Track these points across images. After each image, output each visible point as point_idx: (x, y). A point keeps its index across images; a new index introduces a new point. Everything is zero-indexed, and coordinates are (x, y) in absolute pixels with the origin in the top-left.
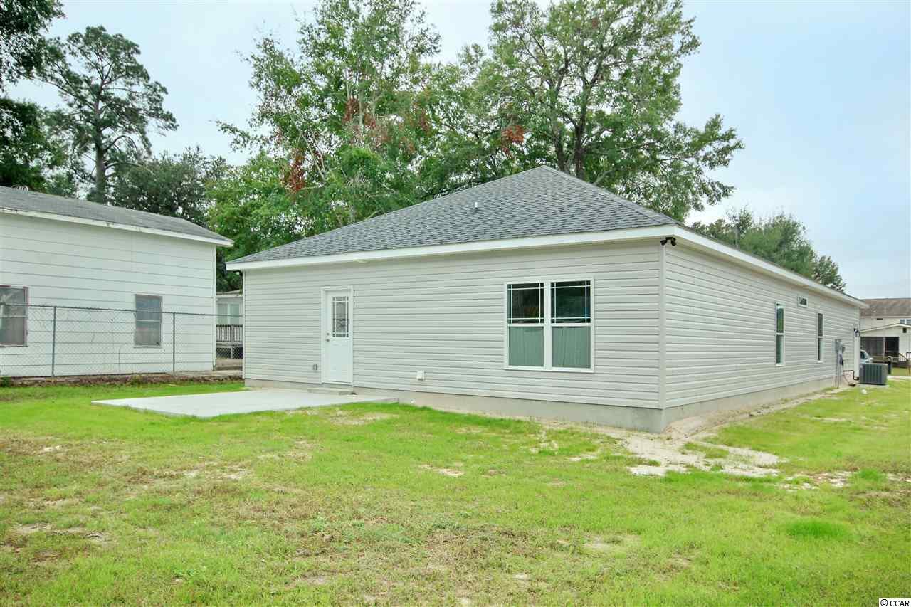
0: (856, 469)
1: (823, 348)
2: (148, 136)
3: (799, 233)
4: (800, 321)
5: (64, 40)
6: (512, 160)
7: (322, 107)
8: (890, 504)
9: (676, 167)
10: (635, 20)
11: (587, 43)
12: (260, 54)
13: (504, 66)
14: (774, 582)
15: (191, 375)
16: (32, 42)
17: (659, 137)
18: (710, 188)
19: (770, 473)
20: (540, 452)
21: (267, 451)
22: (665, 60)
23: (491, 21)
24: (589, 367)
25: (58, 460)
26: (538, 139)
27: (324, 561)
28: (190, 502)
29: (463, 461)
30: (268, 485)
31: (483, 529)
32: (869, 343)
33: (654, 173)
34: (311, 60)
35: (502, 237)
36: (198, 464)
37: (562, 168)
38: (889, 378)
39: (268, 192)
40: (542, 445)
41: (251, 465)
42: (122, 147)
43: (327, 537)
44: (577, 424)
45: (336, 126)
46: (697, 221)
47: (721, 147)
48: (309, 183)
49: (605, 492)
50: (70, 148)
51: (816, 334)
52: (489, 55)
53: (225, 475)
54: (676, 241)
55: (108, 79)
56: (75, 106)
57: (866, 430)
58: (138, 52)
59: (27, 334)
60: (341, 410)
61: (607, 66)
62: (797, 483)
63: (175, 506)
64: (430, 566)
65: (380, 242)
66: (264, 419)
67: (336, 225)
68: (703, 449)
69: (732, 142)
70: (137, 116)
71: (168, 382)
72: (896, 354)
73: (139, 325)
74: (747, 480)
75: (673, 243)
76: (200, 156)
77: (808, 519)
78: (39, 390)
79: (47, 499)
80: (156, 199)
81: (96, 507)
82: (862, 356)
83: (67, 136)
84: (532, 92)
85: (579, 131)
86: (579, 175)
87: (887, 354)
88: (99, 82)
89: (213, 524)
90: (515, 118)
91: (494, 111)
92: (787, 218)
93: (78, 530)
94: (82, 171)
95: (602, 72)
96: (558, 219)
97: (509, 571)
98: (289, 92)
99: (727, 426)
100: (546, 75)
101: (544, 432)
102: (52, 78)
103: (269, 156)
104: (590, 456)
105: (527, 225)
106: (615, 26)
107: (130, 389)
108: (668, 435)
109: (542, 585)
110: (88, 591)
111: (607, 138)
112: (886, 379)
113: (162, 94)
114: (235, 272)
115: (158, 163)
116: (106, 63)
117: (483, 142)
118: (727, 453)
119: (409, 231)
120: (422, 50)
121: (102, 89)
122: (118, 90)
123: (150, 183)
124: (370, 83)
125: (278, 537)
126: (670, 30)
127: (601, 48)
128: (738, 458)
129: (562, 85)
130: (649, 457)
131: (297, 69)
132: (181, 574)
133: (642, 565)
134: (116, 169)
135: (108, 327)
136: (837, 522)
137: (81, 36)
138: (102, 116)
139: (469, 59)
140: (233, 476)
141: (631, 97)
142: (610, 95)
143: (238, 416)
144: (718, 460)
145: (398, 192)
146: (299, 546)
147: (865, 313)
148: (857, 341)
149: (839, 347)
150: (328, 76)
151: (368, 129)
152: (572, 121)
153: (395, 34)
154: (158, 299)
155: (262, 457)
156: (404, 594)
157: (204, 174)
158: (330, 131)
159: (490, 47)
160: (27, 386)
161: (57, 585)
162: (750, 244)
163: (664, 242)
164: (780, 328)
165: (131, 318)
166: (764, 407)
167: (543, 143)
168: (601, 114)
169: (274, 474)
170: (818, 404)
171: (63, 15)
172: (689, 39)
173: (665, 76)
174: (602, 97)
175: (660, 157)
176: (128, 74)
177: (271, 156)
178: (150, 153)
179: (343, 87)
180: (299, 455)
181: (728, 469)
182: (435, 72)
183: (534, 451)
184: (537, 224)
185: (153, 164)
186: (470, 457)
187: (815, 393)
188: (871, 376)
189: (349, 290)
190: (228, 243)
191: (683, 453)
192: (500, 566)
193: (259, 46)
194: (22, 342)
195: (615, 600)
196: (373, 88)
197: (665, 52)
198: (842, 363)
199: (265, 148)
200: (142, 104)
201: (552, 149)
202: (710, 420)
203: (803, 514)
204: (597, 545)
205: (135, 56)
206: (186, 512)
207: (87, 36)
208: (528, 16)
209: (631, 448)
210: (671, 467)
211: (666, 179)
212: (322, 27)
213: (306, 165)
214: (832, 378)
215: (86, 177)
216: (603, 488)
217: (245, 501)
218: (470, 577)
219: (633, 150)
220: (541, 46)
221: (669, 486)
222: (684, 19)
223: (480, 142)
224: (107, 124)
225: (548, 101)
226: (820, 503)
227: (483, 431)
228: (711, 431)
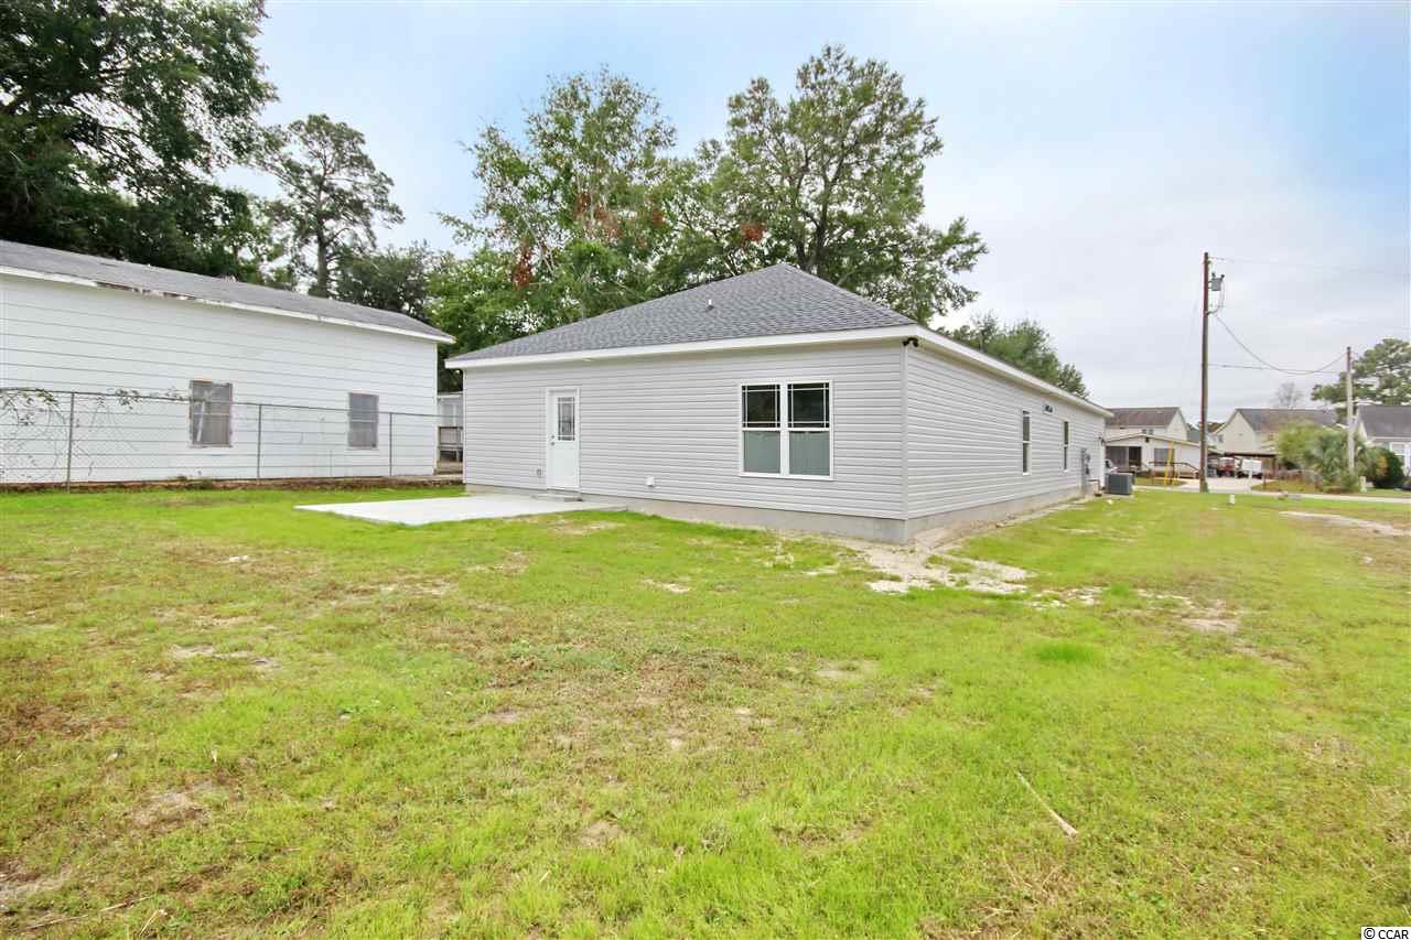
0: (1106, 585)
1: (1069, 457)
2: (373, 229)
3: (1044, 340)
4: (1046, 428)
5: (285, 129)
6: (752, 260)
7: (551, 200)
8: (1143, 623)
9: (919, 270)
10: (877, 120)
11: (828, 140)
12: (484, 143)
13: (741, 162)
14: (1024, 716)
15: (409, 479)
16: (244, 127)
17: (903, 239)
18: (954, 292)
19: (1018, 590)
20: (774, 566)
21: (477, 563)
22: (909, 160)
23: (729, 116)
24: (828, 475)
25: (242, 572)
26: (779, 238)
27: (519, 693)
28: (379, 621)
29: (691, 575)
30: (471, 603)
31: (704, 654)
32: (1113, 453)
33: (898, 276)
34: (539, 150)
35: (737, 336)
36: (398, 577)
37: (803, 268)
38: (1134, 488)
39: (494, 287)
40: (778, 558)
41: (457, 579)
42: (345, 240)
43: (527, 664)
44: (816, 535)
45: (566, 220)
46: (941, 326)
47: (964, 251)
48: (537, 279)
49: (841, 612)
50: (290, 240)
51: (1062, 443)
52: (727, 151)
53: (426, 590)
54: (919, 342)
55: (331, 170)
56: (296, 197)
57: (1113, 542)
58: (363, 142)
59: (231, 433)
60: (564, 518)
61: (848, 165)
62: (1046, 600)
63: (362, 626)
64: (640, 699)
65: (608, 340)
66: (479, 527)
67: (566, 321)
68: (947, 563)
69: (976, 246)
70: (361, 207)
71: (384, 486)
72: (1139, 463)
73: (353, 425)
74: (994, 597)
75: (916, 345)
76: (427, 250)
77: (1058, 642)
78: (242, 494)
79: (218, 617)
80: (380, 295)
81: (271, 627)
82: (1107, 466)
83: (288, 228)
84: (772, 189)
85: (819, 232)
86: (820, 275)
87: (1131, 464)
88: (321, 172)
89: (400, 648)
90: (754, 215)
91: (733, 209)
92: (1031, 325)
93: (244, 654)
94: (304, 264)
95: (844, 171)
96: (795, 318)
97: (730, 706)
98: (516, 184)
99: (971, 538)
100: (785, 172)
101: (780, 543)
102: (273, 167)
103: (494, 249)
104: (829, 570)
105: (763, 323)
106: (856, 124)
107: (339, 493)
108: (912, 547)
109: (766, 722)
110: (231, 732)
111: (849, 239)
112: (1131, 490)
113: (387, 186)
114: (454, 370)
115: (383, 257)
116: (329, 152)
117: (722, 241)
118: (974, 567)
119: (638, 329)
120: (656, 143)
121: (324, 179)
122: (341, 180)
123: (375, 277)
124: (601, 176)
125: (470, 664)
126: (912, 130)
127: (843, 145)
128: (985, 573)
129: (803, 183)
130: (888, 571)
131: (524, 160)
132: (348, 709)
133: (878, 697)
134: (339, 263)
135: (317, 428)
136: (1089, 645)
137: (303, 124)
138: (324, 207)
139: (707, 155)
140: (435, 591)
141: (873, 198)
142: (852, 195)
143: (450, 524)
144: (963, 575)
145: (630, 290)
146: (492, 675)
147: (1110, 423)
148: (1102, 450)
149: (1085, 457)
150: (556, 167)
151: (600, 224)
152: (815, 221)
153: (626, 125)
154: (373, 399)
155: (470, 570)
156: (605, 734)
157: (432, 269)
158: (560, 225)
159: (728, 143)
160: (229, 489)
161: (198, 724)
162: (995, 350)
163: (906, 343)
164: (1026, 435)
165: (345, 418)
166: (1010, 518)
167: (783, 243)
168: (843, 215)
169: (481, 590)
170: (1065, 514)
171: (277, 98)
172: (931, 140)
173: (908, 178)
174: (844, 196)
175: (903, 259)
176: (352, 165)
177: (496, 249)
178: (374, 246)
179: (573, 179)
180: (512, 567)
181: (974, 586)
182: (671, 166)
183: (768, 564)
184: (773, 322)
185: (379, 258)
186: (699, 570)
187: (1061, 503)
188: (1116, 486)
189: (575, 391)
190: (450, 340)
191: (927, 567)
192: (719, 699)
193: (484, 136)
194: (225, 441)
195: (847, 740)
196: (604, 181)
197: (907, 152)
198: (1088, 472)
199: (490, 241)
200: (366, 196)
201: (793, 250)
202: (955, 531)
203: (1053, 636)
204: (831, 673)
205: (360, 146)
206: (373, 633)
207: (309, 124)
208: (767, 111)
209: (872, 562)
210: (914, 583)
211: (910, 283)
212: (550, 116)
213: (534, 260)
214: (1078, 487)
215: (307, 270)
216: (840, 607)
217: (442, 620)
218: (684, 712)
219: (875, 250)
220: (781, 142)
221: (911, 604)
222: (926, 118)
223: (718, 240)
224: (328, 216)
225: (788, 199)
226: (1071, 623)
227: (714, 543)
228: (956, 544)
